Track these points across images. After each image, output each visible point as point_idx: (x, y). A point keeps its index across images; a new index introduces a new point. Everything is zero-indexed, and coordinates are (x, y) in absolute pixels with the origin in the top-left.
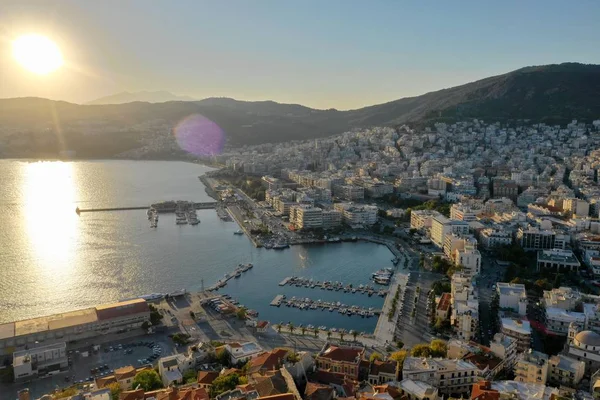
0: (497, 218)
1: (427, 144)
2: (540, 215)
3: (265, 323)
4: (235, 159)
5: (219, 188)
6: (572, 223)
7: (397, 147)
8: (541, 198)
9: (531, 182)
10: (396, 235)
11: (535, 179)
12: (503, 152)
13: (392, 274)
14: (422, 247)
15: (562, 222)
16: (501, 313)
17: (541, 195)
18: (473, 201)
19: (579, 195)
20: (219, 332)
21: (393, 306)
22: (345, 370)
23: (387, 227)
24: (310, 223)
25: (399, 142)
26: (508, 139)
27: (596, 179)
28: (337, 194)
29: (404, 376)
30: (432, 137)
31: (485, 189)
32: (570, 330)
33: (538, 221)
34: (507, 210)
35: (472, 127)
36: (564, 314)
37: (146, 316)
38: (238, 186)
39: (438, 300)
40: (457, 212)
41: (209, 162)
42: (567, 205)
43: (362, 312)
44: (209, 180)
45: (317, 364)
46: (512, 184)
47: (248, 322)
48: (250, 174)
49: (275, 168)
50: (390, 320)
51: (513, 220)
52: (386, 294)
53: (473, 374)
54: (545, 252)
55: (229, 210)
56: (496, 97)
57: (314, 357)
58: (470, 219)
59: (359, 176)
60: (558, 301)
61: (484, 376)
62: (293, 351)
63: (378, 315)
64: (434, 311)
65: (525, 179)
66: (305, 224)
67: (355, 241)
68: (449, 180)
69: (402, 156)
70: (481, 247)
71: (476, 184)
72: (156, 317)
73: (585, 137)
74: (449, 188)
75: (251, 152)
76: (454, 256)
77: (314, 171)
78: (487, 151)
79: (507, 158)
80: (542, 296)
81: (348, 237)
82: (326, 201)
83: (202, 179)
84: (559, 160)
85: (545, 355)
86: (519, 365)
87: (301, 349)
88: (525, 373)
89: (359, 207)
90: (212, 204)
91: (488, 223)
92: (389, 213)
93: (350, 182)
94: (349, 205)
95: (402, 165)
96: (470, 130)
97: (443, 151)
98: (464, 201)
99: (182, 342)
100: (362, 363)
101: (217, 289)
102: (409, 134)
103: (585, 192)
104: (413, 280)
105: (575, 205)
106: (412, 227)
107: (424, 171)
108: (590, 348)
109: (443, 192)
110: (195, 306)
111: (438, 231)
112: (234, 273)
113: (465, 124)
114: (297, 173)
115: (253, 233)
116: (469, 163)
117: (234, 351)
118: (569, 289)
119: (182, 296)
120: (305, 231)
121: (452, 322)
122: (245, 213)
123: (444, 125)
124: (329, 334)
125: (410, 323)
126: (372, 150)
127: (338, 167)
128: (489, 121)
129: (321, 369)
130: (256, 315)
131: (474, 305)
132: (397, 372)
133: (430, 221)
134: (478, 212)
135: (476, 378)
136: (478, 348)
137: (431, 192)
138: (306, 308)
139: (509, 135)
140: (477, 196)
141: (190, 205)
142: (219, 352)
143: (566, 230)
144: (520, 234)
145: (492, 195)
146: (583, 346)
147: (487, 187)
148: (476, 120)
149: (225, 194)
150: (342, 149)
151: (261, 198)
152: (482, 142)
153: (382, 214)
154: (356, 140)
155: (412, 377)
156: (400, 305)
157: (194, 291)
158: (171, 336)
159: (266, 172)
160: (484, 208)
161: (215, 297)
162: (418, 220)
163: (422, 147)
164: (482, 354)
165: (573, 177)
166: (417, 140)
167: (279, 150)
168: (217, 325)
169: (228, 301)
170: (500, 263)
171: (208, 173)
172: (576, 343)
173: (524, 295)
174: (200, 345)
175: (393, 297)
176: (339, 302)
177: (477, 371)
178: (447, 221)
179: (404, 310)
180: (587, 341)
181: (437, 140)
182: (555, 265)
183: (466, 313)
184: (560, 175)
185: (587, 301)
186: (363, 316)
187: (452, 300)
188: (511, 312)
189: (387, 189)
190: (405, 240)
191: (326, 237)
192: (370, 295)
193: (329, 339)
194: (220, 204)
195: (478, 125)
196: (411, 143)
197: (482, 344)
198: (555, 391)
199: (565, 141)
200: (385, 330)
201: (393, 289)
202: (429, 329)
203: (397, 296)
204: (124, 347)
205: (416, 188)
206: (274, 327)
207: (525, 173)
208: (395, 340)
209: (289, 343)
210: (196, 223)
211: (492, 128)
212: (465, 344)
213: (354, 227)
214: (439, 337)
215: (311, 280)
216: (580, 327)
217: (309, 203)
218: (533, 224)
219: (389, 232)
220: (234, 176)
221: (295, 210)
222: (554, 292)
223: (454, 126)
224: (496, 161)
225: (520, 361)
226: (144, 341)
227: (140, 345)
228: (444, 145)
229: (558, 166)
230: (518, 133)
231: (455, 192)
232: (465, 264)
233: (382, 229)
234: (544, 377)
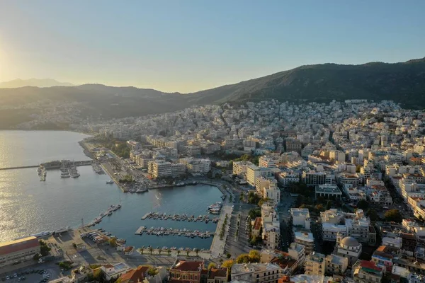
0: (289, 165)
1: (242, 116)
2: (316, 162)
3: (131, 248)
4: (106, 129)
5: (95, 150)
6: (335, 166)
7: (222, 119)
8: (316, 151)
9: (309, 141)
10: (223, 179)
11: (312, 139)
12: (291, 122)
13: (221, 206)
14: (241, 187)
15: (329, 166)
16: (294, 229)
17: (316, 149)
18: (273, 154)
19: (339, 148)
20: (96, 258)
21: (223, 229)
22: (191, 277)
23: (217, 174)
24: (162, 173)
25: (223, 115)
26: (294, 112)
27: (348, 138)
28: (182, 152)
29: (232, 278)
30: (245, 112)
31: (281, 146)
32: (337, 237)
33: (315, 166)
34: (295, 160)
35: (271, 104)
36: (334, 227)
37: (37, 249)
38: (109, 148)
39: (253, 223)
40: (263, 162)
41: (86, 131)
42: (332, 155)
43: (201, 235)
44: (87, 145)
45: (171, 275)
46: (298, 142)
47: (118, 248)
48: (118, 139)
49: (136, 135)
50: (221, 239)
51: (299, 166)
52: (217, 221)
53: (278, 272)
54: (320, 186)
55: (102, 166)
56: (285, 85)
57: (168, 270)
58: (272, 166)
59: (196, 139)
60: (329, 218)
61: (285, 273)
62: (152, 266)
63: (213, 236)
64: (251, 231)
65: (306, 138)
66: (159, 174)
67: (196, 184)
68: (257, 140)
69: (226, 124)
70: (279, 185)
71: (275, 143)
72: (45, 250)
73: (340, 111)
74: (258, 145)
75: (118, 123)
76: (263, 192)
77: (165, 136)
78: (281, 120)
79: (294, 125)
80: (319, 216)
81: (190, 182)
82: (174, 157)
83: (81, 144)
84: (326, 126)
85: (323, 255)
86: (307, 263)
87: (158, 265)
88: (311, 268)
89: (198, 160)
90: (89, 161)
91: (284, 169)
92: (218, 164)
93: (190, 143)
94: (191, 159)
95: (226, 131)
96: (270, 106)
97: (253, 121)
98: (267, 155)
99: (66, 268)
100: (203, 272)
101: (94, 225)
102: (230, 109)
103: (343, 146)
104: (235, 210)
105: (336, 155)
106: (234, 173)
107: (241, 134)
108: (351, 248)
109: (254, 149)
110: (77, 239)
111: (251, 176)
112: (107, 212)
113: (266, 102)
114: (152, 137)
115: (121, 181)
116: (270, 129)
117: (108, 270)
118: (335, 210)
119: (66, 232)
120: (159, 179)
121: (263, 238)
122: (115, 168)
123: (253, 103)
124: (179, 252)
125: (235, 240)
126: (205, 120)
127: (182, 133)
128: (282, 101)
129: (173, 278)
130: (124, 243)
131: (277, 225)
132: (227, 275)
133: (246, 169)
134: (277, 161)
135: (280, 275)
136: (280, 254)
137: (246, 149)
138: (162, 235)
139: (294, 110)
140: (276, 150)
141: (72, 163)
142: (96, 273)
143: (332, 172)
144: (304, 175)
145: (285, 150)
146: (346, 247)
147: (283, 145)
148: (273, 100)
149: (99, 155)
150: (184, 120)
151: (127, 156)
152: (278, 115)
153: (213, 165)
154: (194, 114)
155: (237, 278)
156: (227, 228)
157: (75, 228)
158: (58, 264)
159: (130, 138)
160: (280, 158)
161: (93, 231)
162: (238, 168)
163: (238, 118)
164: (283, 258)
165: (335, 137)
166: (235, 114)
167: (139, 121)
168: (94, 252)
169: (102, 233)
170: (292, 195)
171: (86, 139)
172: (342, 245)
173: (308, 216)
174: (81, 268)
175: (223, 223)
176: (185, 229)
177: (280, 270)
178: (257, 168)
179: (230, 231)
180: (348, 243)
181: (248, 113)
182: (327, 195)
183: (271, 231)
184: (327, 136)
185: (347, 217)
186: (202, 238)
187: (262, 222)
188: (300, 228)
189: (216, 147)
190: (230, 182)
191: (174, 183)
192: (207, 222)
193: (178, 256)
194: (94, 162)
195: (274, 104)
196: (232, 116)
197: (283, 250)
198: (330, 279)
199: (329, 114)
200: (218, 246)
201: (222, 217)
202: (247, 243)
203: (225, 222)
204: (18, 275)
205: (235, 146)
206: (138, 251)
207: (306, 134)
208: (225, 252)
209: (149, 262)
210: (76, 176)
211: (283, 105)
212: (272, 252)
213: (194, 175)
214: (255, 249)
215: (165, 214)
216: (344, 235)
217: (161, 159)
218: (312, 168)
219: (218, 177)
220: (107, 141)
221: (152, 164)
222: (327, 212)
223: (260, 104)
224: (287, 127)
225: (308, 260)
226: (36, 269)
227: (32, 272)
228: (253, 117)
229: (326, 130)
230: (300, 109)
231: (262, 148)
232: (270, 197)
233: (214, 176)
234: (323, 270)
